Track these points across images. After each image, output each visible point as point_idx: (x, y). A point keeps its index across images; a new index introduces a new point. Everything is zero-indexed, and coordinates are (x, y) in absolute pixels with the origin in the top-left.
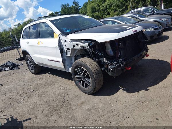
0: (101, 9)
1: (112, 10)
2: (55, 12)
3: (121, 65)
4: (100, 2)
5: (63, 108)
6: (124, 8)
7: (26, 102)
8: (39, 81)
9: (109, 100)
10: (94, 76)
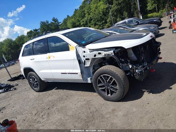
0: (81, 24)
1: (92, 25)
2: (34, 30)
3: (147, 68)
4: (80, 17)
5: (96, 118)
6: (104, 21)
7: (47, 120)
8: (49, 98)
9: (140, 103)
10: (123, 82)
